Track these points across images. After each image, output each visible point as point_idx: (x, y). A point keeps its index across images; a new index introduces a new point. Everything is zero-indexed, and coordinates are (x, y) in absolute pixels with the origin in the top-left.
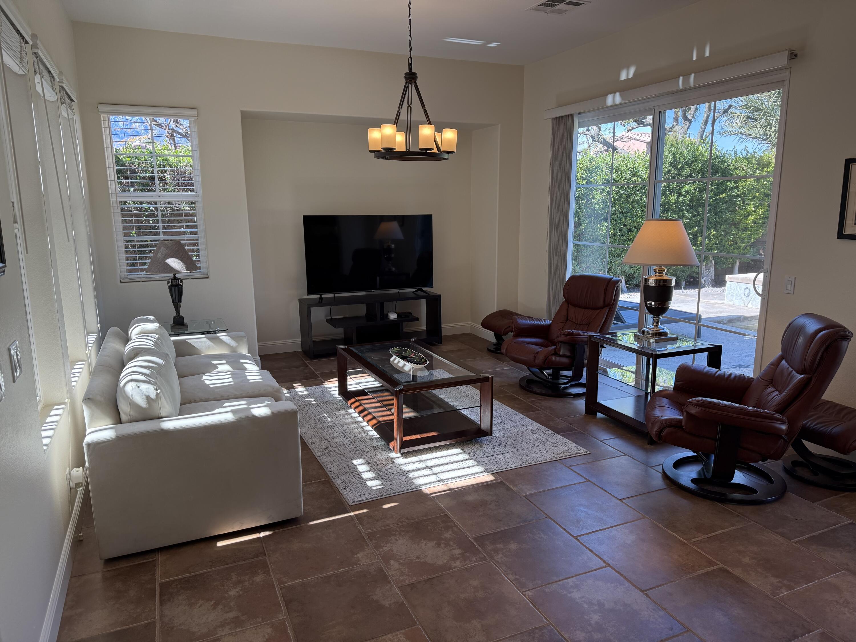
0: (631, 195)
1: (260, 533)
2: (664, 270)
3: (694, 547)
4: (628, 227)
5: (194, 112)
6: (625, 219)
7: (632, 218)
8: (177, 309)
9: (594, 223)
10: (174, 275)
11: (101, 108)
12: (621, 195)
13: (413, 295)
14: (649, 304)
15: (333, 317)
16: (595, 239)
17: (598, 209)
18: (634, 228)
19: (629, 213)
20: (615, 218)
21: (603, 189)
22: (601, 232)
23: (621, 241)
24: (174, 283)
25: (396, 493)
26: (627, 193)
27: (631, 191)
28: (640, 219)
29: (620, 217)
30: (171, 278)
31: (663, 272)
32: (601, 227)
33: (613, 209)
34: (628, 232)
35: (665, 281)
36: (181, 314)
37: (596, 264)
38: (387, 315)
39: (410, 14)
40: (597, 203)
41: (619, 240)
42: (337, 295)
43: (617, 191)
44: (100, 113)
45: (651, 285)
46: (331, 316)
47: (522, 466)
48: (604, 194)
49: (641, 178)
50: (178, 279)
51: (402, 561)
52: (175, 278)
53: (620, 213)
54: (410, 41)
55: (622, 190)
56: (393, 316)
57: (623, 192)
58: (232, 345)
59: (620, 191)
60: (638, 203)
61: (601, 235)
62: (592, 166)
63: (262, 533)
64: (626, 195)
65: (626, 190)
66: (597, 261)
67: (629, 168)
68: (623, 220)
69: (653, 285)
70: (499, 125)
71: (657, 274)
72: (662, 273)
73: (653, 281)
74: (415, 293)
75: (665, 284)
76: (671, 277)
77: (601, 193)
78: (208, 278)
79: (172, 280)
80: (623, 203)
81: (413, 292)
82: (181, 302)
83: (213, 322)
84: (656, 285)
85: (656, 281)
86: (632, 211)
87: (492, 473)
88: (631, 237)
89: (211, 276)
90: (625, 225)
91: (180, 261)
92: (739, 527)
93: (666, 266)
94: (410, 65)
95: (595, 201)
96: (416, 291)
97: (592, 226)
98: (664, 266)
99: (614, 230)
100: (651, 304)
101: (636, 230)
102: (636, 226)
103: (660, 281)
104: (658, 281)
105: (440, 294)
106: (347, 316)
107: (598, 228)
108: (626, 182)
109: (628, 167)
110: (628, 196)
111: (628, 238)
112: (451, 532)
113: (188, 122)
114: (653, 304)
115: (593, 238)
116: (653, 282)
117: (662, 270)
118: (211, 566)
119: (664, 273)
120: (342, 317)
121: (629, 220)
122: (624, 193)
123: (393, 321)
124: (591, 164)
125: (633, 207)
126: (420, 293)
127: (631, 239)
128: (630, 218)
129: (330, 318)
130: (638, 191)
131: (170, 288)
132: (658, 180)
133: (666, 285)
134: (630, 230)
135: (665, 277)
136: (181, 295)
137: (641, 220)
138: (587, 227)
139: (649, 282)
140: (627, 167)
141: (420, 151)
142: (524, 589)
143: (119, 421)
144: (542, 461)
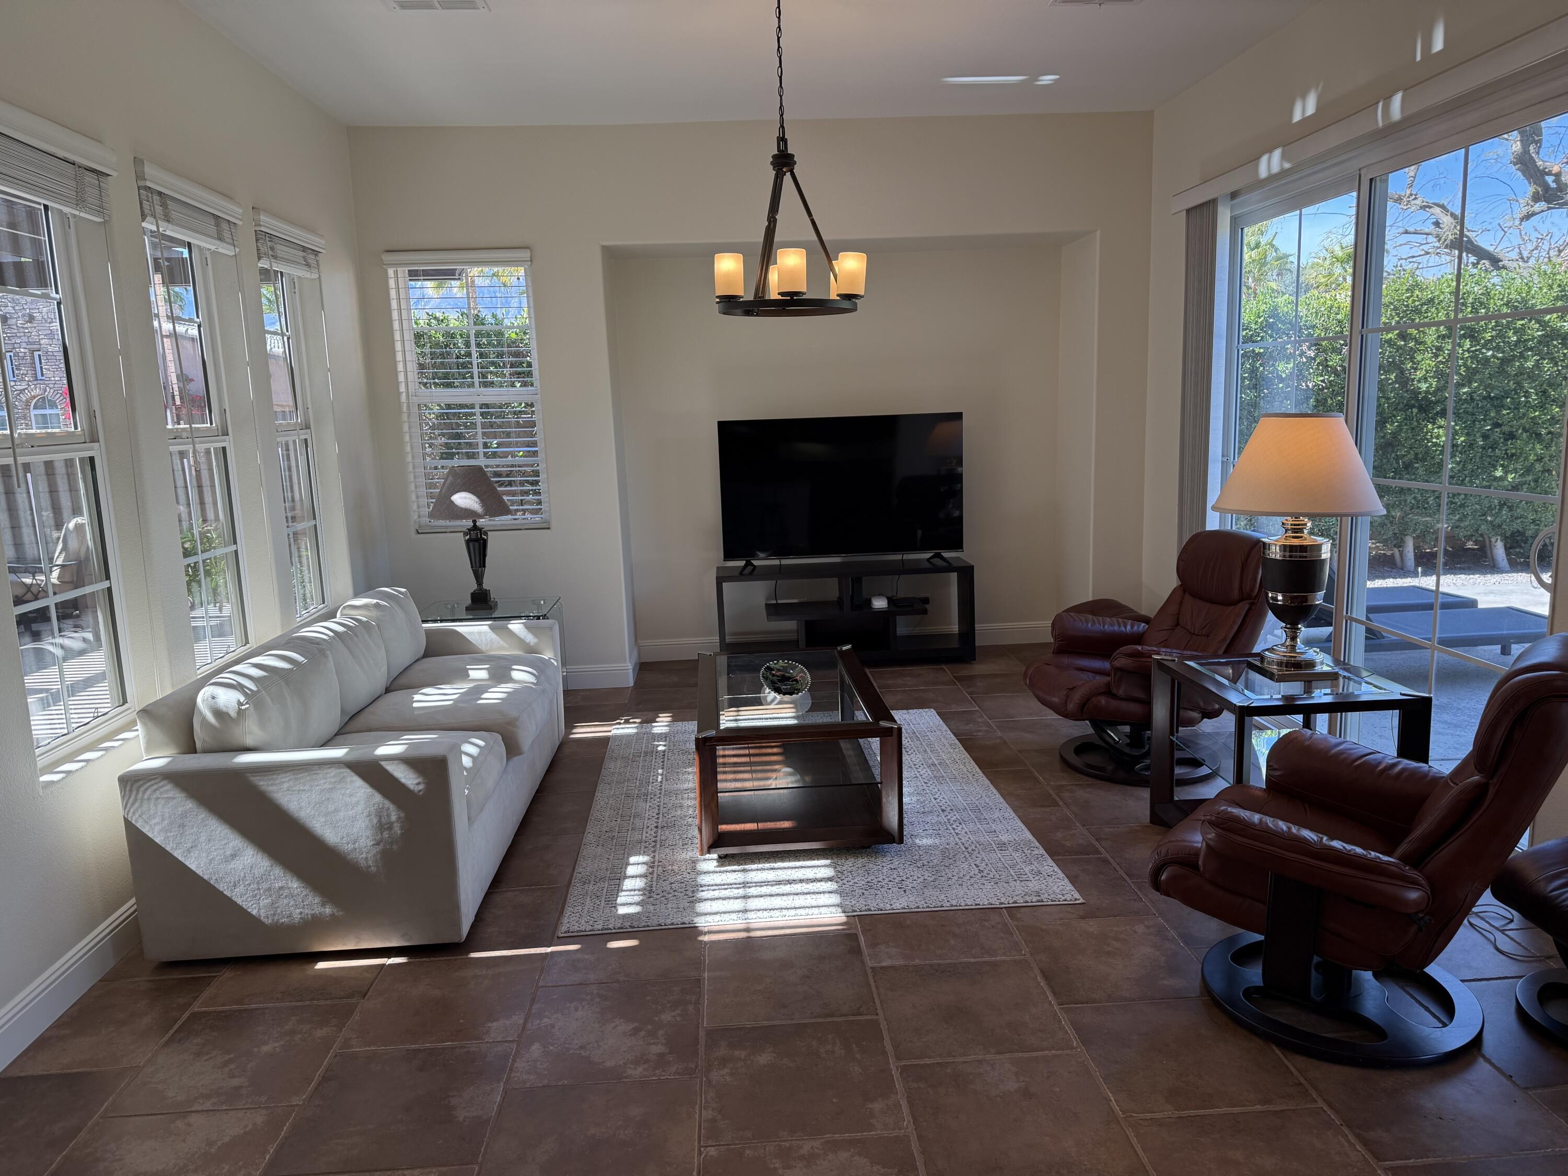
0: (1513, 360)
1: (389, 958)
2: (1305, 524)
3: (1130, 1133)
4: (1506, 429)
5: (526, 254)
6: (1498, 412)
7: (1515, 408)
8: (479, 577)
9: (1417, 421)
10: (474, 522)
11: (387, 258)
12: (1487, 360)
13: (927, 565)
14: (1272, 598)
15: (780, 602)
16: (1420, 456)
17: (1427, 392)
18: (1520, 431)
19: (1507, 398)
20: (1470, 410)
21: (1439, 349)
22: (1434, 440)
23: (1488, 460)
24: (474, 537)
25: (648, 926)
26: (1501, 355)
27: (1512, 350)
28: (1535, 411)
29: (1482, 407)
30: (469, 527)
31: (1302, 529)
32: (1436, 430)
33: (1465, 390)
34: (1506, 440)
35: (1303, 548)
36: (486, 586)
37: (1425, 508)
38: (869, 602)
39: (779, 47)
40: (1426, 378)
41: (1481, 458)
42: (786, 562)
43: (1476, 350)
44: (385, 267)
45: (1273, 556)
46: (776, 600)
47: (919, 910)
48: (1440, 358)
49: (1538, 322)
50: (480, 530)
51: (551, 1048)
52: (475, 527)
53: (1485, 398)
54: (781, 97)
55: (1489, 350)
56: (880, 603)
57: (1490, 353)
58: (528, 641)
59: (1484, 351)
60: (1531, 377)
61: (1434, 446)
62: (1414, 301)
63: (392, 959)
64: (1498, 359)
65: (1498, 348)
66: (1428, 503)
67: (1508, 302)
68: (1492, 414)
69: (1278, 557)
70: (1098, 232)
71: (1290, 534)
72: (1301, 531)
73: (1278, 548)
74: (930, 562)
75: (1304, 554)
76: (1320, 540)
77: (1436, 356)
78: (549, 528)
79: (469, 530)
80: (1491, 377)
81: (928, 560)
82: (484, 566)
83: (542, 602)
84: (1284, 556)
85: (1284, 548)
86: (1516, 393)
87: (850, 914)
88: (1514, 451)
89: (553, 525)
90: (1496, 425)
91: (477, 500)
92: (1278, 1108)
93: (1311, 516)
94: (782, 140)
95: (1419, 374)
96: (931, 558)
97: (1413, 429)
98: (1305, 515)
99: (1468, 434)
100: (1275, 599)
101: (1525, 435)
102: (1527, 426)
103: (1292, 548)
104: (1288, 549)
105: (973, 564)
106: (805, 600)
107: (1427, 433)
108: (1500, 330)
109: (1505, 299)
110: (1504, 361)
111: (1506, 454)
112: (678, 1012)
113: (523, 271)
114: (1280, 598)
115: (1416, 454)
116: (1278, 550)
117: (1299, 525)
118: (277, 999)
119: (1306, 531)
120: (796, 601)
121: (1508, 414)
122: (1493, 356)
123: (881, 612)
124: (1412, 296)
125: (1519, 384)
126: (937, 561)
127: (1513, 455)
128: (1510, 409)
129: (774, 602)
130: (1531, 349)
131: (468, 542)
132: (1370, 327)
133: (1306, 557)
134: (1511, 436)
135: (1308, 539)
136: (485, 556)
137: (1537, 413)
138: (1401, 430)
139: (1269, 550)
140: (1502, 299)
141: (780, 297)
142: (710, 1141)
143: (191, 748)
144: (966, 905)
